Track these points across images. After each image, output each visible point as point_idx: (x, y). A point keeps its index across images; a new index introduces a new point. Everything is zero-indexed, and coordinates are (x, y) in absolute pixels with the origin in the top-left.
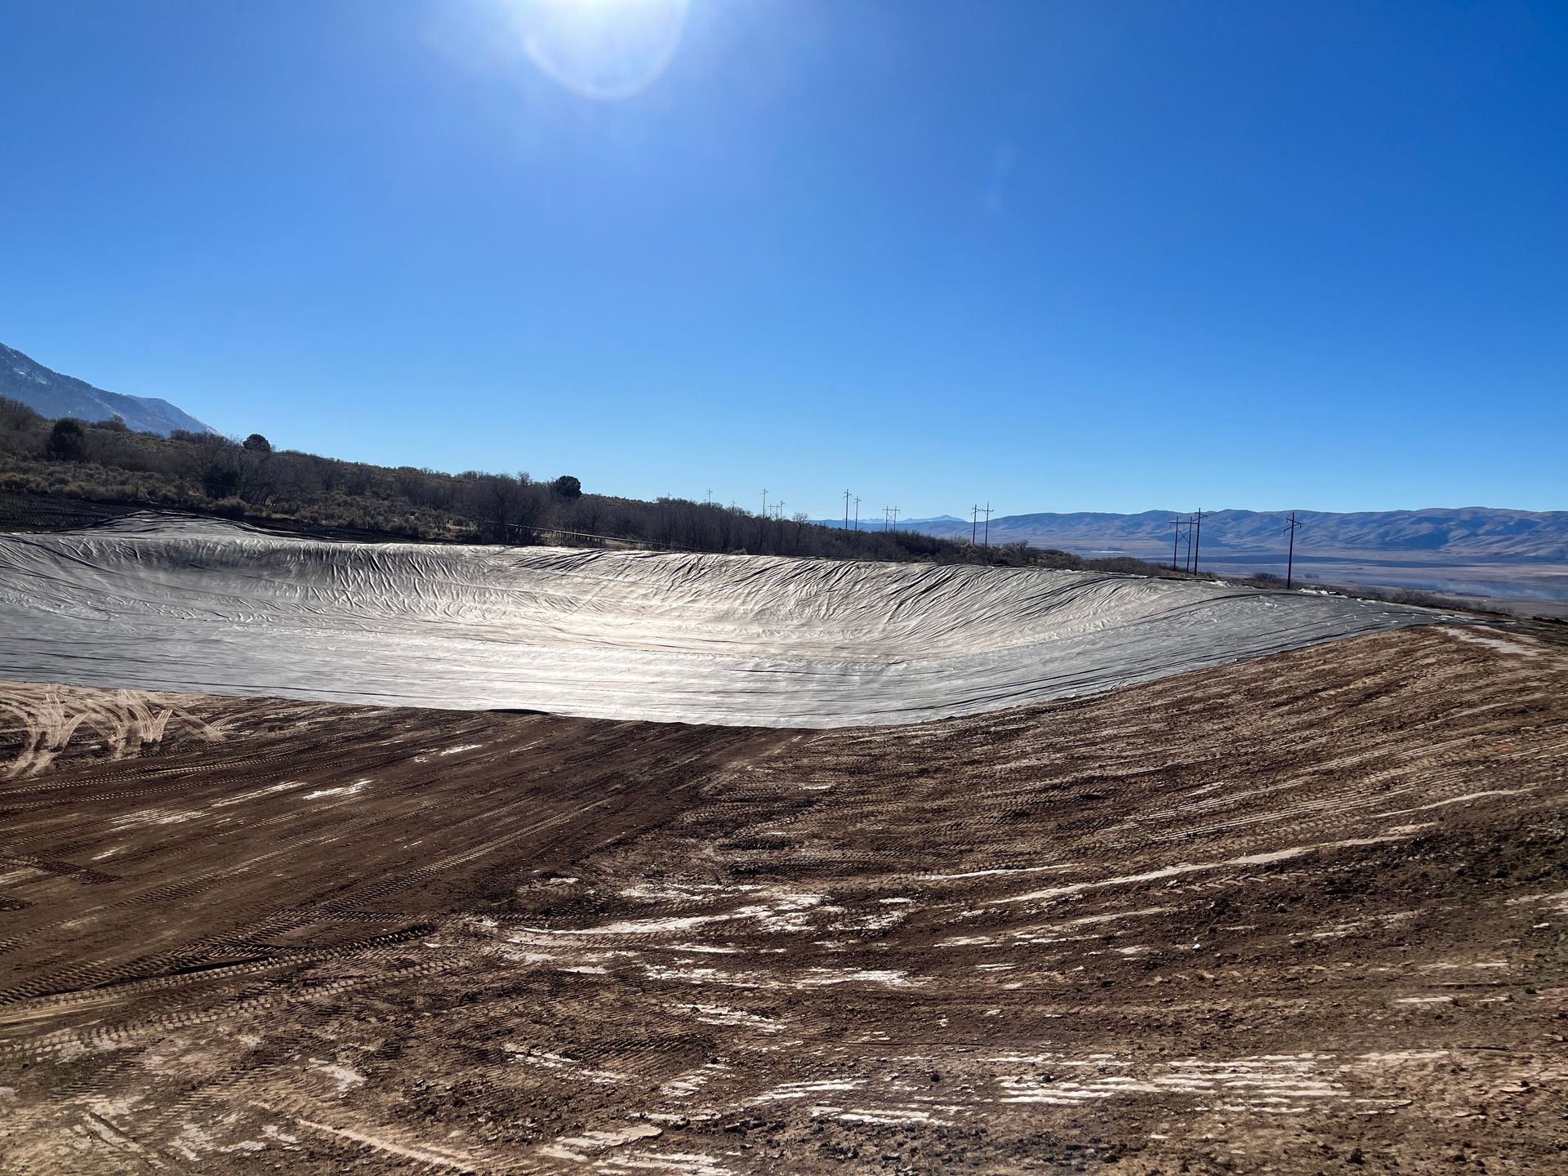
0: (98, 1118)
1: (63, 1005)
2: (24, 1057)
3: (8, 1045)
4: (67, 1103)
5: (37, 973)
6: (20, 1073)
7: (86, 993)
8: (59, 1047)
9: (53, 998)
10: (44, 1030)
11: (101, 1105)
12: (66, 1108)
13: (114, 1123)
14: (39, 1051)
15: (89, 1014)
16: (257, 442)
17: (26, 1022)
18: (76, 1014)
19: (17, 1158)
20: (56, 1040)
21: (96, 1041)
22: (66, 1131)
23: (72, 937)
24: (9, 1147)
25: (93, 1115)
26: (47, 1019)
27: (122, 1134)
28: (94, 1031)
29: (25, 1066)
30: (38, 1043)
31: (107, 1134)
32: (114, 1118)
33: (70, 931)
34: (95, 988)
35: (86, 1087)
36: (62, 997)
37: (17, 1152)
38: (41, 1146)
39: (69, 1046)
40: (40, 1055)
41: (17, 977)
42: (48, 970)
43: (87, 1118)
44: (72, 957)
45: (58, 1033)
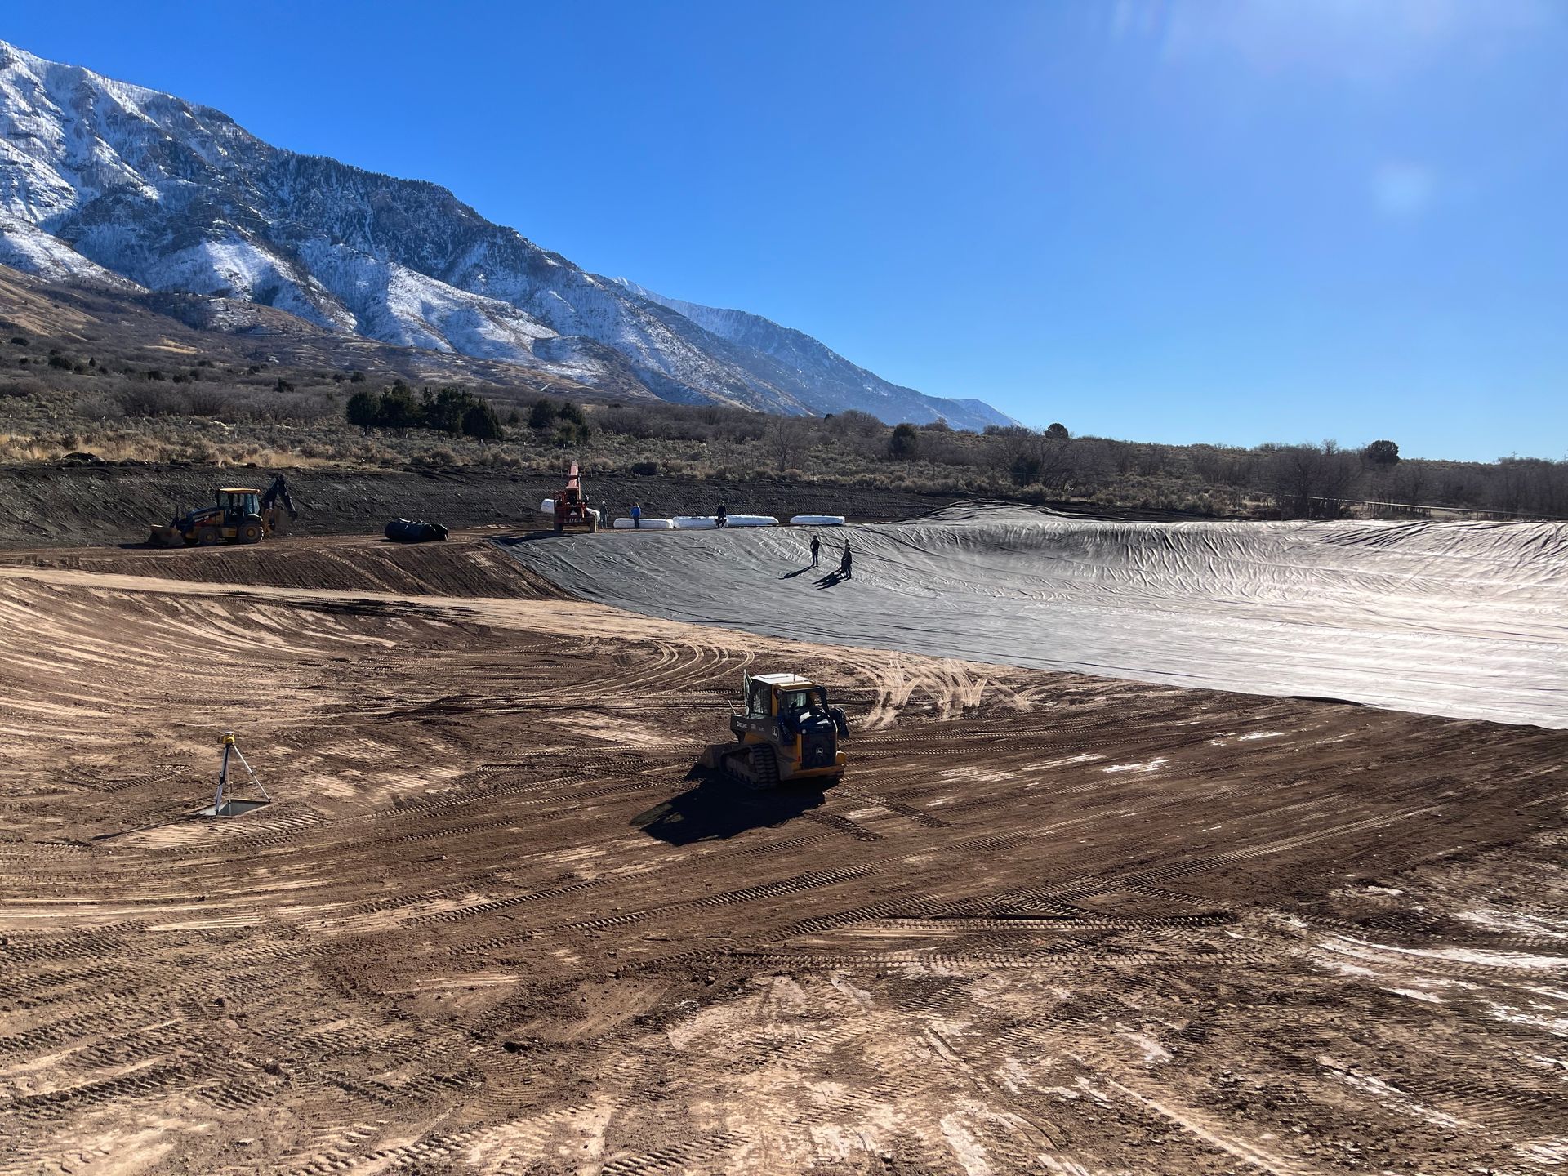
0: (935, 1034)
1: (905, 929)
2: (877, 968)
3: (866, 955)
4: (910, 1015)
5: (887, 897)
6: (875, 981)
7: (925, 922)
8: (904, 964)
9: (899, 921)
10: (893, 948)
11: (937, 1023)
12: (909, 1019)
13: (948, 1041)
14: (889, 965)
15: (927, 940)
16: (1057, 430)
17: (879, 938)
18: (918, 939)
19: (873, 1053)
20: (902, 958)
21: (933, 965)
22: (910, 1039)
23: (913, 871)
24: (868, 1042)
25: (932, 1031)
26: (895, 939)
27: (955, 1053)
28: (931, 956)
29: (879, 976)
30: (888, 959)
31: (943, 1050)
32: (949, 1037)
33: (912, 865)
34: (932, 918)
35: (925, 1005)
36: (906, 921)
37: (877, 1049)
38: (891, 1048)
39: (912, 966)
40: (891, 968)
41: (872, 899)
42: (896, 896)
43: (927, 1032)
44: (914, 889)
45: (903, 952)
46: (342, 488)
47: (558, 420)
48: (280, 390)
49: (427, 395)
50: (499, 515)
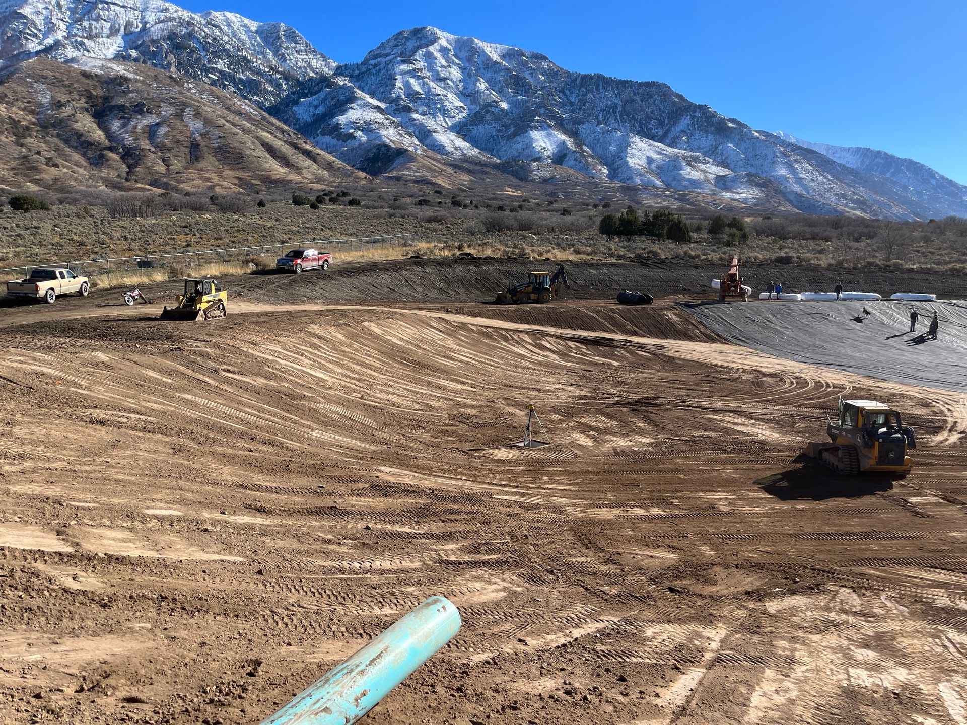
0: (950, 640)
1: (942, 576)
2: (916, 596)
3: (908, 587)
4: (934, 626)
5: (931, 555)
6: (912, 603)
7: (957, 574)
8: (936, 597)
9: (938, 571)
10: (930, 586)
11: (953, 634)
12: (933, 629)
13: (958, 646)
14: (925, 595)
15: (958, 586)
17: (920, 578)
18: (950, 584)
19: (902, 642)
20: (935, 593)
21: (958, 601)
22: (930, 640)
23: (954, 541)
24: (899, 635)
25: (947, 638)
26: (932, 581)
27: (961, 653)
28: (958, 596)
29: (916, 600)
30: (924, 592)
31: (952, 649)
32: (959, 644)
33: (954, 538)
34: (963, 573)
35: (947, 623)
36: (943, 572)
37: (905, 640)
38: (915, 641)
39: (942, 599)
40: (925, 598)
41: (919, 554)
42: (938, 555)
43: (943, 637)
44: (952, 552)
45: (937, 590)
46: (594, 272)
47: (727, 229)
48: (563, 215)
49: (646, 215)
50: (685, 289)
